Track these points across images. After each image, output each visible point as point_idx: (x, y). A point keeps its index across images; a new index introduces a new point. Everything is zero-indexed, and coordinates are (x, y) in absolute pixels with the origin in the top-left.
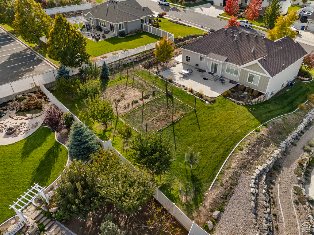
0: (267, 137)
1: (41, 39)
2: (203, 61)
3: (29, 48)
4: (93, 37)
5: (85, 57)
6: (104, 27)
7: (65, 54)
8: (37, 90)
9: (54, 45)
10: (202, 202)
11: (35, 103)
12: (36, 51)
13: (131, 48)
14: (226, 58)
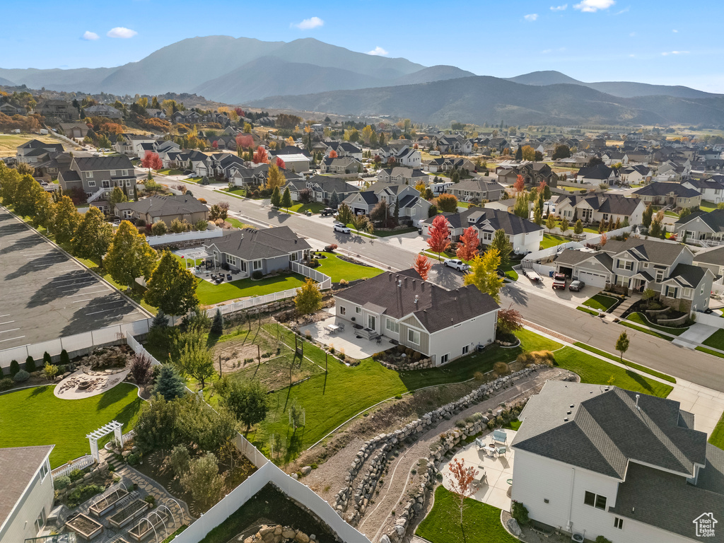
0: (408, 405)
1: (137, 280)
2: (360, 314)
3: (118, 292)
4: (214, 278)
5: (193, 303)
6: (232, 264)
7: (167, 297)
8: (123, 343)
9: (156, 287)
10: (294, 459)
11: (118, 358)
12: (128, 296)
13: (262, 294)
14: (385, 309)
